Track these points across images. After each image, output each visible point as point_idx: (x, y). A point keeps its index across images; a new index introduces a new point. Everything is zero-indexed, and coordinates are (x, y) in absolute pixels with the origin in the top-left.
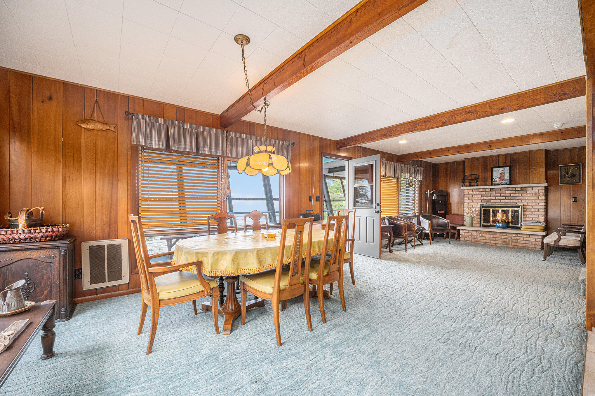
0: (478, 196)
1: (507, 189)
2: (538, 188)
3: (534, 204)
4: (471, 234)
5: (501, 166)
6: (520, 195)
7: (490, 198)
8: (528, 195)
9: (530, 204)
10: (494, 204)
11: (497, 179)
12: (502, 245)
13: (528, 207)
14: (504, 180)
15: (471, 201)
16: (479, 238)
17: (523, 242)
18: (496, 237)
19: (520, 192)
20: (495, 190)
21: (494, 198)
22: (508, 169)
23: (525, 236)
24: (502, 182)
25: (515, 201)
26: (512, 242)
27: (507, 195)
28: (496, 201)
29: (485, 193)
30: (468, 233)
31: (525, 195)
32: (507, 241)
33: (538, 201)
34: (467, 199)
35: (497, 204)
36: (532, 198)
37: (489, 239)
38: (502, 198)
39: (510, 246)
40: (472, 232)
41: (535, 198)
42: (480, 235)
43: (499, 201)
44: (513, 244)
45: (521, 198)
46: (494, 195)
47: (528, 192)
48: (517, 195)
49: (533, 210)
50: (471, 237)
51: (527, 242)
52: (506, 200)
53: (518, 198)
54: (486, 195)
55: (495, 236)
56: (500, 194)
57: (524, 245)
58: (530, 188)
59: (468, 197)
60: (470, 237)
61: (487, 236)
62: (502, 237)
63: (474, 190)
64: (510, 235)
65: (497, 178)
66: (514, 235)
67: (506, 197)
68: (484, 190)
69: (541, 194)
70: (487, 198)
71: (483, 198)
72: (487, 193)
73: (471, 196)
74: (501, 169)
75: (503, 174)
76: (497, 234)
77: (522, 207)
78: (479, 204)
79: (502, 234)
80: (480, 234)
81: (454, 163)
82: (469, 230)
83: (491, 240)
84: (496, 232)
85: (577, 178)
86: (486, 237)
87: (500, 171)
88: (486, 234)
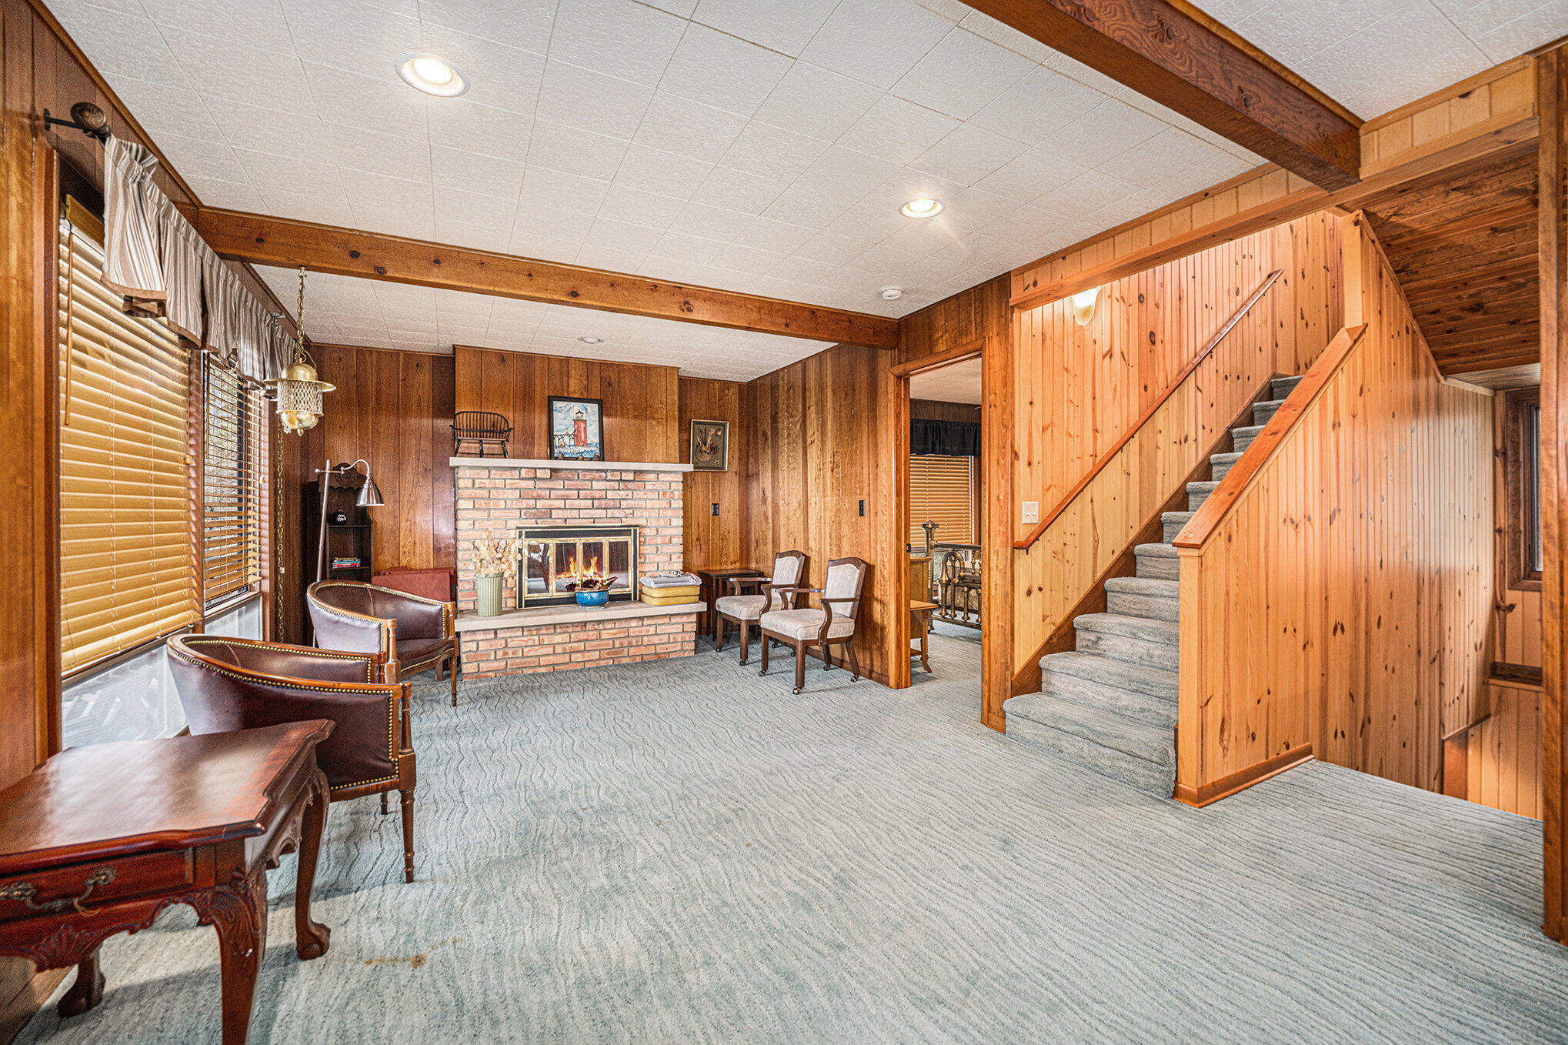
0: (511, 496)
1: (597, 475)
2: (669, 477)
3: (661, 523)
4: (503, 642)
5: (576, 396)
6: (630, 492)
7: (548, 502)
8: (650, 495)
9: (654, 523)
10: (560, 523)
11: (566, 439)
12: (603, 663)
13: (647, 531)
14: (585, 444)
15: (485, 514)
16: (532, 653)
17: (656, 640)
18: (587, 640)
19: (630, 485)
20: (562, 474)
21: (560, 503)
22: (593, 408)
23: (661, 622)
24: (582, 449)
25: (617, 513)
26: (630, 645)
27: (597, 494)
28: (567, 514)
29: (531, 484)
30: (493, 642)
31: (641, 494)
32: (617, 645)
33: (669, 513)
34: (469, 504)
35: (570, 523)
36: (657, 504)
37: (564, 649)
38: (582, 503)
39: (625, 661)
40: (508, 635)
41: (664, 504)
42: (537, 643)
43: (575, 513)
44: (632, 651)
45: (632, 503)
46: (559, 493)
47: (647, 487)
48: (623, 494)
49: (659, 540)
50: (505, 654)
51: (665, 638)
52: (595, 511)
53: (624, 504)
54: (535, 495)
55: (583, 635)
56: (578, 490)
57: (659, 651)
58: (652, 476)
59: (474, 499)
60: (500, 654)
61: (558, 639)
62: (603, 637)
63: (493, 472)
64: (624, 624)
65: (567, 434)
66: (634, 623)
67: (593, 499)
68: (531, 475)
69: (676, 493)
70: (540, 504)
71: (524, 504)
72: (540, 484)
73: (485, 493)
74: (577, 407)
75: (583, 425)
76: (589, 627)
77: (635, 531)
78: (512, 524)
79: (601, 627)
80: (537, 638)
81: (394, 354)
82: (495, 631)
83: (570, 653)
84: (585, 624)
85: (720, 455)
86: (554, 645)
87: (573, 415)
88: (555, 633)
